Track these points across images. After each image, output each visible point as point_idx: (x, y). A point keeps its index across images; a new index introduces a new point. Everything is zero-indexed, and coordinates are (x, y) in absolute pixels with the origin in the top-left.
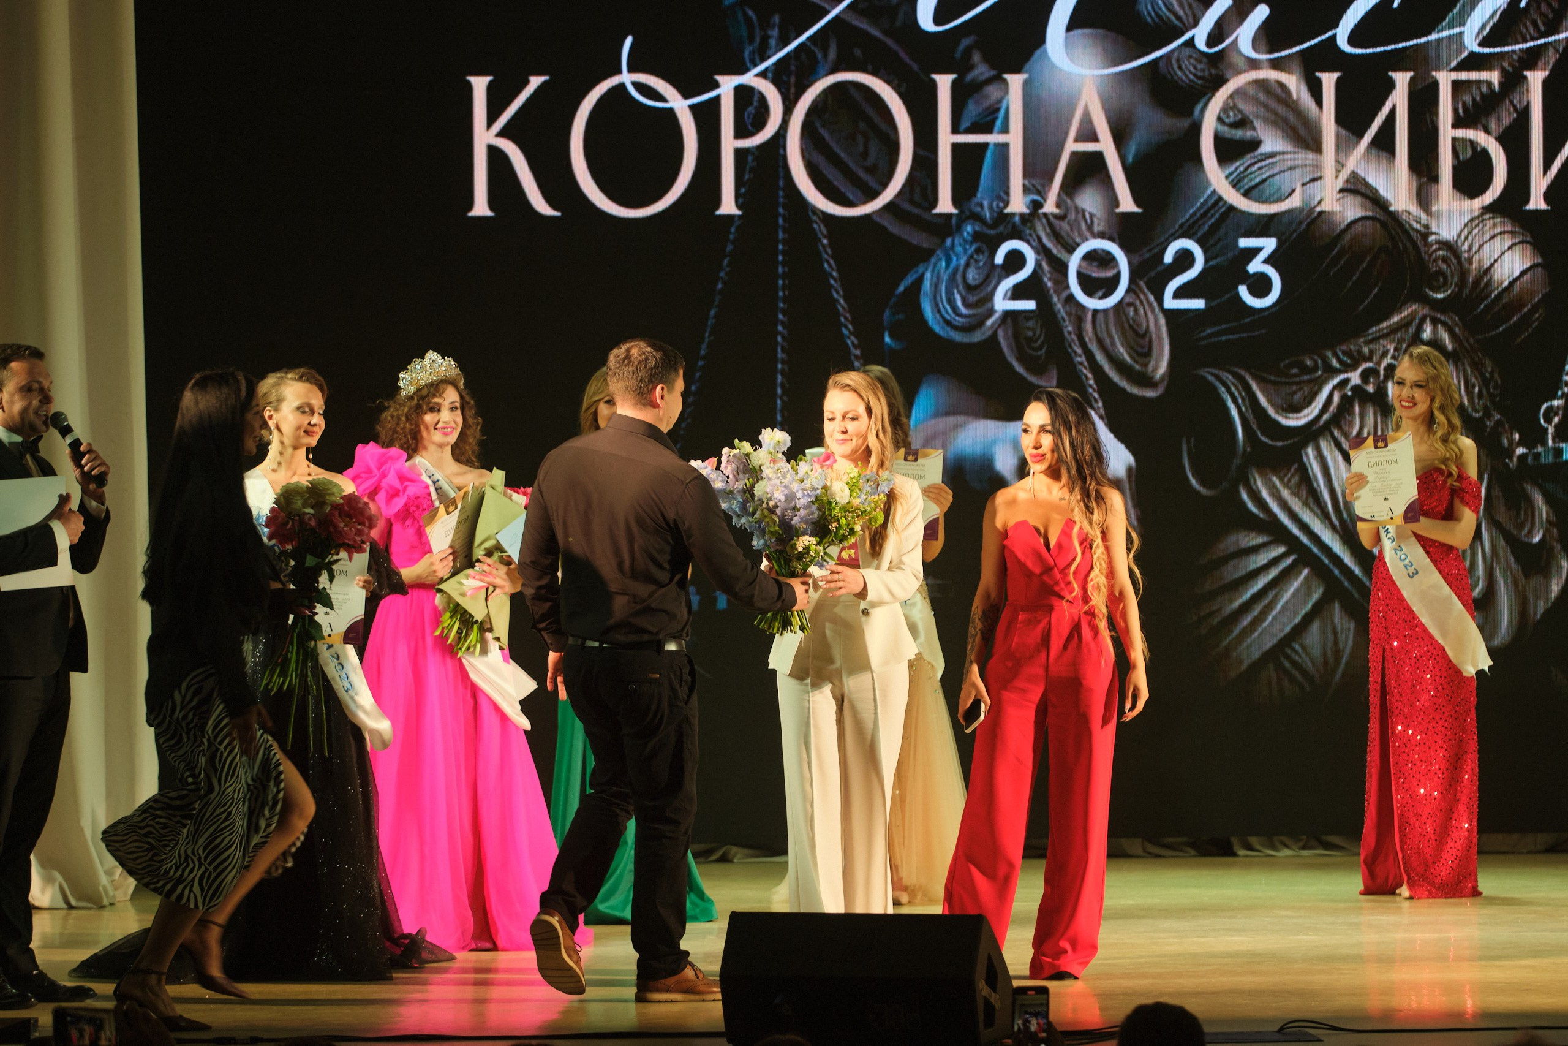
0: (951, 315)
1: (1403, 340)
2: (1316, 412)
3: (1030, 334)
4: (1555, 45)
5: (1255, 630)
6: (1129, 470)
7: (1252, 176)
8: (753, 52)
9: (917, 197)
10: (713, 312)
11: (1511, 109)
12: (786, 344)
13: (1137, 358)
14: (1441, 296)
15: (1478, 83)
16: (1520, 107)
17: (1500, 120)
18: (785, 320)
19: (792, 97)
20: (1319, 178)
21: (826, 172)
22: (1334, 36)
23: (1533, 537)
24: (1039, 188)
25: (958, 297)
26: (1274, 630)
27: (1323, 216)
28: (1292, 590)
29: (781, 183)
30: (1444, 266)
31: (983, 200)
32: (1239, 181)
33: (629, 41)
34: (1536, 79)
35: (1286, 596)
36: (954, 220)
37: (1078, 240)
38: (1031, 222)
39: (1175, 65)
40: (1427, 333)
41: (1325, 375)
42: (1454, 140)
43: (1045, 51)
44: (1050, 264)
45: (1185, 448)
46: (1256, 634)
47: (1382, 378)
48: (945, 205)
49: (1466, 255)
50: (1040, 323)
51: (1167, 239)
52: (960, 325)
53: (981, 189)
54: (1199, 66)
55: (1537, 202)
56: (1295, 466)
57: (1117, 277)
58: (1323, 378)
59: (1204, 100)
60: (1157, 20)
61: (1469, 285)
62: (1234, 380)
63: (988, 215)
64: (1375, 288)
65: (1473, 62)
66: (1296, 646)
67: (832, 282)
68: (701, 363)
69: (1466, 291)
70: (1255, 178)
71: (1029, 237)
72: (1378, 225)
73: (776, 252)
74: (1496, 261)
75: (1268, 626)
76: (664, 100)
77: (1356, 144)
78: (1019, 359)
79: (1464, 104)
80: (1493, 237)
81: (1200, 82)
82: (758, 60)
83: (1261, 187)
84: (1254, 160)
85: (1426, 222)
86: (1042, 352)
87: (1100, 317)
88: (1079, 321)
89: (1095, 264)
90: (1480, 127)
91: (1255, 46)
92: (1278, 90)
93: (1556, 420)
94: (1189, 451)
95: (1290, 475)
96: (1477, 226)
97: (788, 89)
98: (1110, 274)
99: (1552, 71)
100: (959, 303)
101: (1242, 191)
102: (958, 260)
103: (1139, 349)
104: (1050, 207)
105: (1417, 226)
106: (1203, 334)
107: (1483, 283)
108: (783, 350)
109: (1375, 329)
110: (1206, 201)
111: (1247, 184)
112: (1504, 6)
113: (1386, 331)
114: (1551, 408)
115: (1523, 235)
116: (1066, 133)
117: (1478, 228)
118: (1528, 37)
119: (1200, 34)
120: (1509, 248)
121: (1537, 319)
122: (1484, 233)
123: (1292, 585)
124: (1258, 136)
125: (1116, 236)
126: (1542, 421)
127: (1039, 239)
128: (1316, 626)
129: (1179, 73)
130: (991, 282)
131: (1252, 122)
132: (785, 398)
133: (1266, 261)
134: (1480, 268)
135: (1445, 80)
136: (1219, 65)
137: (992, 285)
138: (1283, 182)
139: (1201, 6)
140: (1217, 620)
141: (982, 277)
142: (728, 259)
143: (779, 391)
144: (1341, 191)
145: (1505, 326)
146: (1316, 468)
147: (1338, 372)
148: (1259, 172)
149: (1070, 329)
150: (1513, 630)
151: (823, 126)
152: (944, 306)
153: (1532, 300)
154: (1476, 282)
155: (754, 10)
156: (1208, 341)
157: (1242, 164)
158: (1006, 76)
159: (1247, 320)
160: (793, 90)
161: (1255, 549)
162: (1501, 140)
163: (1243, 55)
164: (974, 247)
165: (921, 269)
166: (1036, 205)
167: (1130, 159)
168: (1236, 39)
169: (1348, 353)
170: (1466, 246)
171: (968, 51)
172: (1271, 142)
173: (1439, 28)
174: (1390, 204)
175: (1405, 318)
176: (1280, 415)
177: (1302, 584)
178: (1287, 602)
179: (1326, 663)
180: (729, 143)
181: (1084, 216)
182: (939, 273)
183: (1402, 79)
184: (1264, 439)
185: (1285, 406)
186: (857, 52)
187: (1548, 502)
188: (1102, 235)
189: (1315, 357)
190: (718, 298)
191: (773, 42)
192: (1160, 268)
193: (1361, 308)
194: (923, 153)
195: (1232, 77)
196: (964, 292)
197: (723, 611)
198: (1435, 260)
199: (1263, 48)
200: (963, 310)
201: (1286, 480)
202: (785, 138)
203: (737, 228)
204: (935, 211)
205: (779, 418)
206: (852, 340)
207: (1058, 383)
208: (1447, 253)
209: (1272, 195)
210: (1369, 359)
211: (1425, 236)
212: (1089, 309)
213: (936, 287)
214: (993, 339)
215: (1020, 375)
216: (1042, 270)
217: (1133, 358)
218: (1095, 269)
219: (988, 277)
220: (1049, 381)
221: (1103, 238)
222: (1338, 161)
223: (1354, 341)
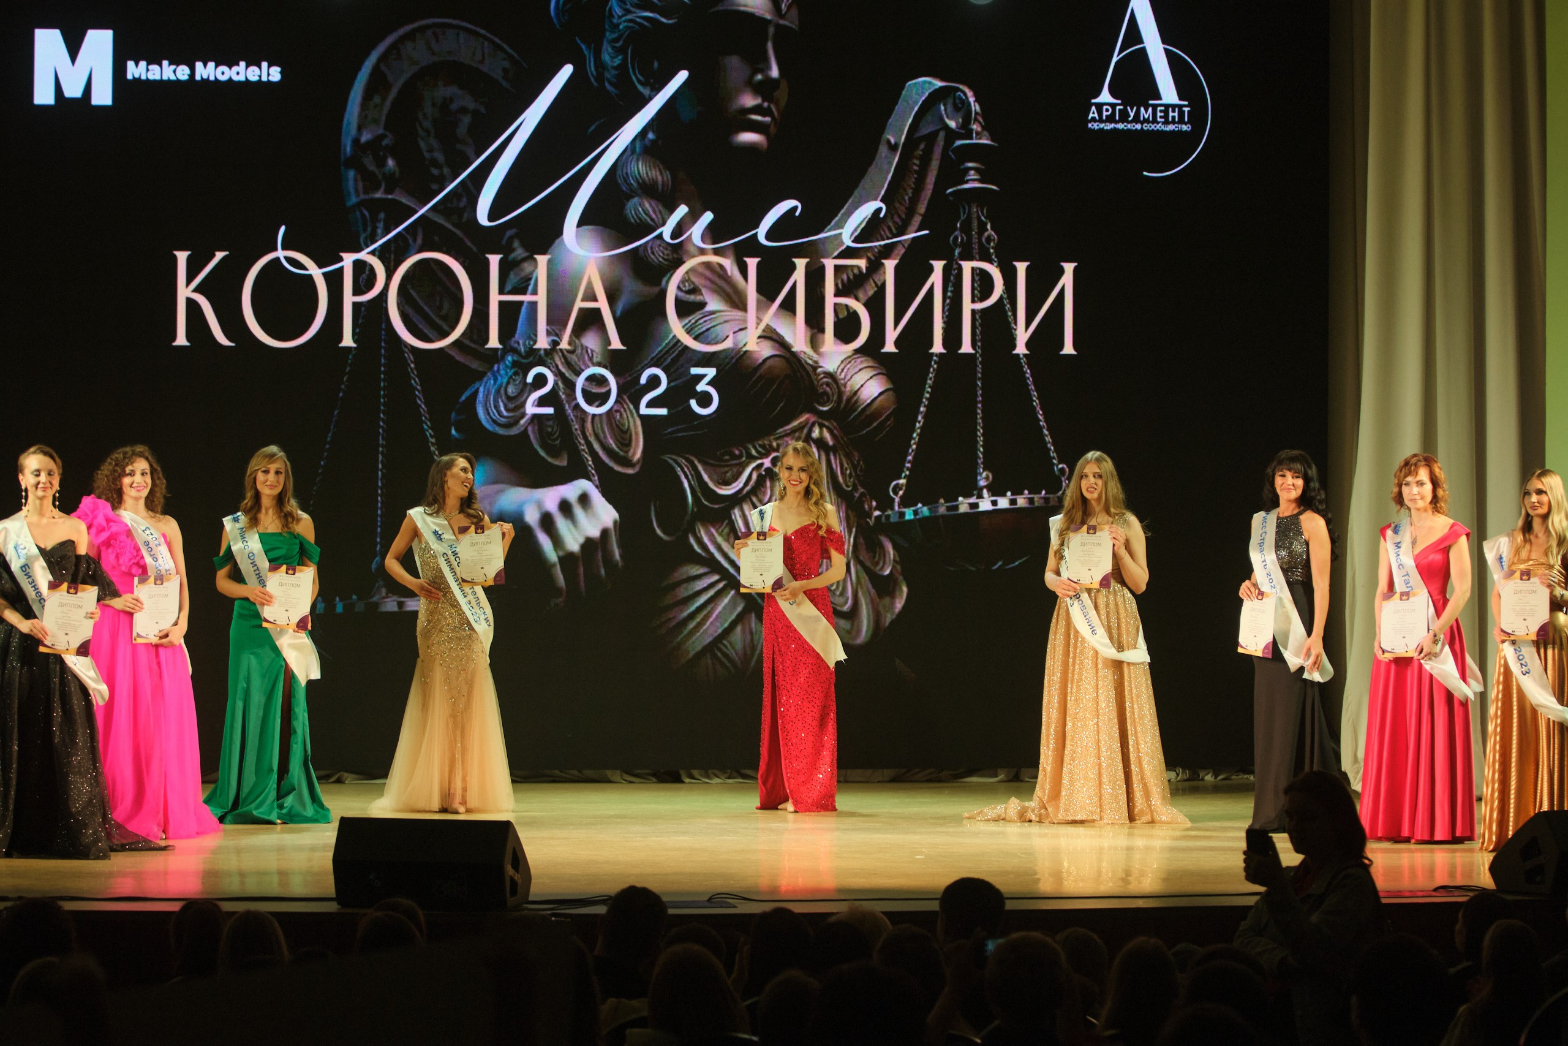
0: (496, 417)
1: (800, 438)
2: (741, 485)
3: (550, 430)
4: (903, 243)
5: (698, 631)
6: (615, 522)
7: (700, 326)
8: (366, 238)
9: (475, 337)
11: (873, 285)
12: (385, 435)
14: (825, 409)
15: (852, 266)
16: (879, 284)
17: (866, 292)
18: (385, 418)
19: (392, 268)
20: (746, 328)
21: (414, 319)
22: (756, 235)
23: (885, 571)
24: (557, 332)
25: (501, 404)
26: (710, 632)
27: (747, 354)
28: (723, 604)
29: (384, 326)
30: (828, 389)
31: (520, 340)
32: (692, 329)
33: (283, 229)
34: (890, 265)
35: (719, 609)
36: (499, 353)
37: (583, 367)
38: (551, 354)
39: (650, 252)
40: (816, 434)
41: (748, 460)
42: (835, 304)
43: (563, 240)
44: (563, 383)
45: (653, 508)
46: (699, 634)
48: (494, 342)
49: (842, 382)
50: (556, 422)
51: (642, 368)
52: (503, 423)
53: (518, 332)
54: (666, 252)
55: (890, 347)
56: (727, 521)
57: (609, 393)
58: (746, 462)
59: (669, 275)
60: (638, 221)
61: (844, 402)
62: (686, 463)
63: (523, 350)
64: (781, 403)
65: (849, 253)
66: (725, 642)
67: (417, 393)
68: (327, 446)
69: (842, 406)
70: (702, 327)
71: (550, 365)
72: (784, 361)
73: (380, 372)
74: (862, 386)
75: (707, 629)
76: (306, 269)
77: (769, 307)
78: (542, 447)
79: (842, 281)
80: (860, 370)
81: (666, 263)
82: (369, 243)
83: (706, 333)
84: (702, 316)
85: (816, 359)
86: (558, 442)
87: (597, 419)
88: (583, 421)
89: (594, 383)
90: (853, 296)
91: (703, 239)
92: (718, 269)
93: (901, 493)
94: (656, 511)
95: (722, 528)
96: (850, 362)
97: (389, 263)
98: (603, 390)
99: (900, 260)
100: (502, 409)
101: (693, 336)
102: (502, 379)
103: (622, 441)
104: (564, 345)
105: (810, 362)
106: (666, 432)
107: (853, 401)
108: (383, 439)
109: (781, 430)
110: (669, 342)
111: (696, 331)
112: (869, 216)
113: (788, 432)
114: (898, 484)
115: (881, 369)
116: (576, 296)
117: (850, 364)
118: (885, 237)
119: (667, 231)
120: (871, 378)
121: (889, 426)
122: (855, 367)
123: (723, 601)
124: (704, 300)
125: (608, 365)
126: (891, 493)
127: (557, 366)
128: (739, 629)
129: (652, 256)
130: (522, 396)
131: (700, 290)
132: (384, 471)
133: (709, 384)
134: (851, 391)
135: (829, 264)
136: (679, 251)
137: (524, 397)
138: (720, 330)
139: (667, 212)
140: (672, 624)
141: (519, 391)
142: (347, 376)
143: (380, 466)
144: (759, 337)
145: (868, 429)
146: (740, 522)
147: (756, 458)
148: (705, 324)
149: (577, 427)
150: (870, 633)
151: (413, 288)
152: (492, 410)
153: (885, 413)
154: (849, 399)
155: (368, 211)
156: (669, 436)
157: (693, 318)
158: (537, 257)
159: (696, 423)
160: (392, 263)
161: (698, 577)
162: (866, 305)
163: (695, 245)
164: (513, 371)
165: (477, 385)
166: (555, 344)
167: (618, 313)
168: (691, 234)
169: (763, 446)
170: (843, 376)
171: (511, 240)
173: (826, 230)
174: (792, 347)
175: (801, 423)
176: (717, 487)
177: (730, 600)
178: (719, 613)
179: (745, 654)
180: (349, 299)
181: (587, 351)
182: (489, 388)
183: (801, 263)
184: (706, 503)
185: (720, 481)
186: (436, 238)
187: (894, 548)
188: (599, 365)
189: (740, 448)
191: (379, 231)
192: (637, 387)
193: (772, 416)
194: (479, 307)
195: (688, 260)
196: (505, 401)
197: (339, 615)
198: (822, 385)
199: (709, 241)
200: (505, 413)
201: (720, 530)
202: (386, 295)
203: (353, 356)
204: (487, 346)
205: (380, 484)
206: (429, 433)
207: (568, 463)
208: (829, 380)
209: (713, 339)
210: (777, 450)
211: (815, 368)
212: (589, 414)
213: (487, 397)
214: (525, 433)
215: (543, 458)
216: (559, 387)
217: (618, 447)
218: (594, 387)
219: (521, 393)
220: (562, 462)
221: (600, 366)
222: (757, 317)
223: (766, 438)
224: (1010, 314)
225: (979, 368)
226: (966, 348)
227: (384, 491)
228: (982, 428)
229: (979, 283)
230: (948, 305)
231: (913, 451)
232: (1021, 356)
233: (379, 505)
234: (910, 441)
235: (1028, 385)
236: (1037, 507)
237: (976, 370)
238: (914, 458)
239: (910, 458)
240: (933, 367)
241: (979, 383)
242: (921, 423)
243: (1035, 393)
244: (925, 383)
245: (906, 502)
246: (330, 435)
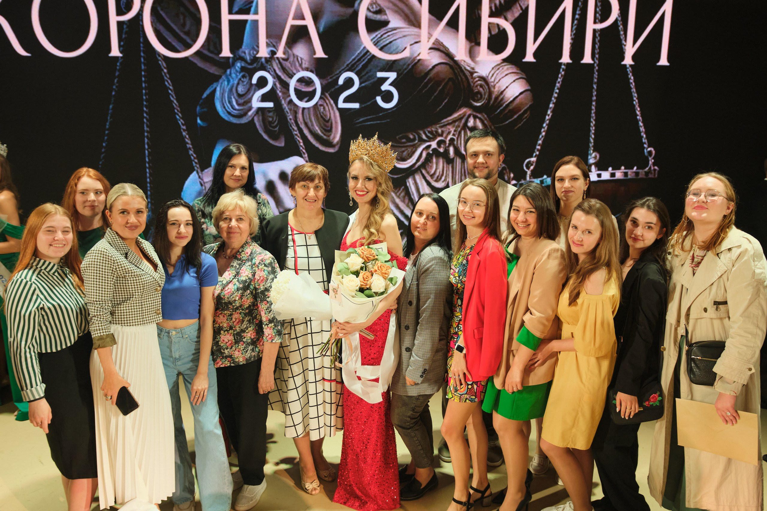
0: (230, 110)
1: (459, 126)
2: (414, 161)
3: (270, 119)
7: (384, 40)
9: (212, 48)
10: (111, 107)
11: (519, 8)
12: (148, 123)
13: (325, 133)
16: (524, 7)
17: (513, 13)
18: (147, 111)
20: (419, 42)
21: (164, 34)
24: (275, 44)
25: (234, 100)
27: (420, 62)
29: (141, 40)
30: (481, 89)
31: (246, 51)
32: (378, 42)
36: (231, 60)
37: (295, 72)
38: (270, 62)
40: (471, 123)
41: (419, 143)
42: (489, 23)
44: (280, 84)
47: (447, 145)
48: (226, 52)
49: (492, 84)
50: (275, 114)
51: (340, 72)
52: (235, 114)
53: (244, 44)
55: (529, 58)
56: (403, 187)
57: (314, 91)
58: (418, 144)
61: (493, 99)
63: (248, 58)
64: (445, 100)
67: (170, 92)
68: (107, 132)
69: (492, 102)
70: (386, 40)
71: (269, 70)
72: (448, 67)
74: (507, 87)
77: (438, 24)
78: (265, 133)
79: (495, 5)
80: (506, 75)
83: (389, 45)
84: (386, 31)
85: (473, 66)
86: (277, 129)
87: (306, 111)
88: (296, 113)
89: (304, 84)
90: (503, 17)
93: (532, 168)
95: (400, 192)
96: (498, 69)
98: (310, 89)
100: (234, 103)
101: (379, 47)
102: (233, 81)
103: (325, 128)
104: (280, 54)
105: (468, 68)
106: (358, 121)
107: (500, 99)
108: (147, 126)
109: (445, 120)
110: (361, 52)
111: (382, 44)
113: (450, 121)
114: (529, 162)
115: (521, 74)
116: (288, 15)
117: (499, 71)
120: (514, 81)
121: (526, 117)
122: (501, 74)
124: (388, 19)
125: (314, 70)
126: (525, 168)
127: (275, 71)
130: (250, 93)
131: (385, 11)
132: (150, 150)
133: (391, 84)
134: (499, 91)
137: (251, 94)
138: (400, 43)
141: (246, 90)
143: (146, 147)
144: (430, 49)
145: (510, 120)
146: (413, 189)
147: (425, 141)
148: (388, 38)
149: (291, 117)
151: (162, 10)
152: (227, 105)
153: (524, 108)
154: (497, 98)
156: (361, 125)
157: (379, 33)
159: (381, 114)
162: (513, 24)
164: (242, 74)
165: (215, 85)
167: (321, 29)
169: (431, 132)
170: (493, 80)
172: (395, 21)
174: (455, 57)
175: (460, 115)
180: (114, 19)
181: (298, 59)
182: (224, 87)
185: (399, 158)
188: (307, 69)
189: (414, 134)
190: (113, 99)
192: (337, 87)
193: (438, 109)
194: (214, 24)
196: (237, 98)
198: (477, 86)
200: (237, 107)
201: (398, 194)
202: (142, 15)
203: (121, 63)
204: (221, 55)
205: (147, 160)
206: (181, 121)
207: (285, 144)
208: (482, 82)
209: (394, 50)
210: (441, 135)
211: (472, 73)
212: (300, 107)
213: (223, 94)
214: (252, 122)
215: (266, 140)
216: (276, 87)
217: (322, 133)
218: (303, 87)
219: (249, 90)
220: (281, 143)
221: (307, 71)
222: (429, 33)
223: (434, 126)
224: (622, 33)
225: (596, 75)
226: (587, 59)
227: (151, 165)
228: (595, 120)
229: (600, 8)
230: (575, 25)
231: (542, 137)
232: (628, 66)
233: (148, 175)
234: (541, 129)
235: (631, 88)
236: (630, 179)
237: (593, 76)
238: (543, 142)
239: (540, 142)
240: (561, 73)
241: (595, 86)
242: (550, 116)
243: (636, 95)
244: (555, 86)
245: (535, 175)
246: (108, 124)
